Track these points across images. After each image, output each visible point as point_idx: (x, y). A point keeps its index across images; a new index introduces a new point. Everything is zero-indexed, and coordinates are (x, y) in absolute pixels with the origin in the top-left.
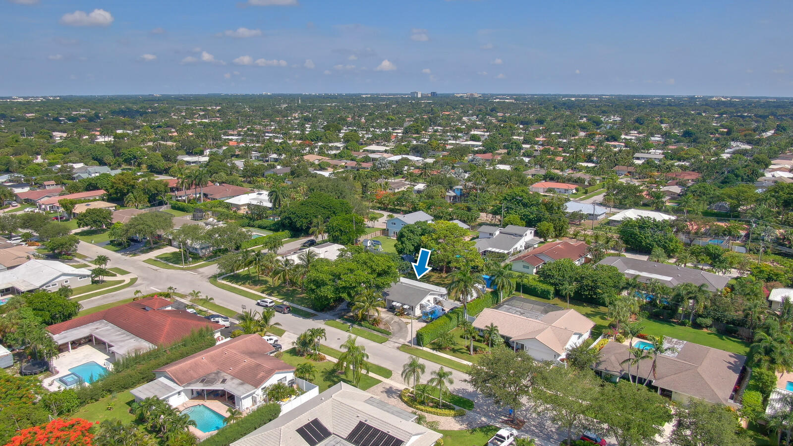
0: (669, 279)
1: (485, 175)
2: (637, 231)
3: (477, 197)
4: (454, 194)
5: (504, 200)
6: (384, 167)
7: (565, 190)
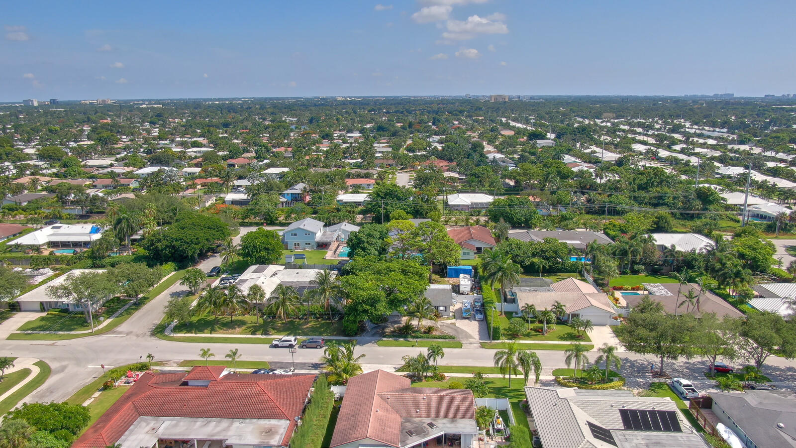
0: (578, 242)
1: (305, 177)
2: (508, 209)
3: (321, 199)
4: (285, 200)
5: (377, 197)
6: (173, 180)
7: (368, 185)
